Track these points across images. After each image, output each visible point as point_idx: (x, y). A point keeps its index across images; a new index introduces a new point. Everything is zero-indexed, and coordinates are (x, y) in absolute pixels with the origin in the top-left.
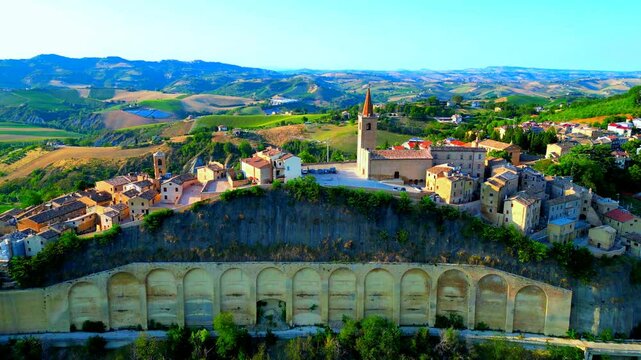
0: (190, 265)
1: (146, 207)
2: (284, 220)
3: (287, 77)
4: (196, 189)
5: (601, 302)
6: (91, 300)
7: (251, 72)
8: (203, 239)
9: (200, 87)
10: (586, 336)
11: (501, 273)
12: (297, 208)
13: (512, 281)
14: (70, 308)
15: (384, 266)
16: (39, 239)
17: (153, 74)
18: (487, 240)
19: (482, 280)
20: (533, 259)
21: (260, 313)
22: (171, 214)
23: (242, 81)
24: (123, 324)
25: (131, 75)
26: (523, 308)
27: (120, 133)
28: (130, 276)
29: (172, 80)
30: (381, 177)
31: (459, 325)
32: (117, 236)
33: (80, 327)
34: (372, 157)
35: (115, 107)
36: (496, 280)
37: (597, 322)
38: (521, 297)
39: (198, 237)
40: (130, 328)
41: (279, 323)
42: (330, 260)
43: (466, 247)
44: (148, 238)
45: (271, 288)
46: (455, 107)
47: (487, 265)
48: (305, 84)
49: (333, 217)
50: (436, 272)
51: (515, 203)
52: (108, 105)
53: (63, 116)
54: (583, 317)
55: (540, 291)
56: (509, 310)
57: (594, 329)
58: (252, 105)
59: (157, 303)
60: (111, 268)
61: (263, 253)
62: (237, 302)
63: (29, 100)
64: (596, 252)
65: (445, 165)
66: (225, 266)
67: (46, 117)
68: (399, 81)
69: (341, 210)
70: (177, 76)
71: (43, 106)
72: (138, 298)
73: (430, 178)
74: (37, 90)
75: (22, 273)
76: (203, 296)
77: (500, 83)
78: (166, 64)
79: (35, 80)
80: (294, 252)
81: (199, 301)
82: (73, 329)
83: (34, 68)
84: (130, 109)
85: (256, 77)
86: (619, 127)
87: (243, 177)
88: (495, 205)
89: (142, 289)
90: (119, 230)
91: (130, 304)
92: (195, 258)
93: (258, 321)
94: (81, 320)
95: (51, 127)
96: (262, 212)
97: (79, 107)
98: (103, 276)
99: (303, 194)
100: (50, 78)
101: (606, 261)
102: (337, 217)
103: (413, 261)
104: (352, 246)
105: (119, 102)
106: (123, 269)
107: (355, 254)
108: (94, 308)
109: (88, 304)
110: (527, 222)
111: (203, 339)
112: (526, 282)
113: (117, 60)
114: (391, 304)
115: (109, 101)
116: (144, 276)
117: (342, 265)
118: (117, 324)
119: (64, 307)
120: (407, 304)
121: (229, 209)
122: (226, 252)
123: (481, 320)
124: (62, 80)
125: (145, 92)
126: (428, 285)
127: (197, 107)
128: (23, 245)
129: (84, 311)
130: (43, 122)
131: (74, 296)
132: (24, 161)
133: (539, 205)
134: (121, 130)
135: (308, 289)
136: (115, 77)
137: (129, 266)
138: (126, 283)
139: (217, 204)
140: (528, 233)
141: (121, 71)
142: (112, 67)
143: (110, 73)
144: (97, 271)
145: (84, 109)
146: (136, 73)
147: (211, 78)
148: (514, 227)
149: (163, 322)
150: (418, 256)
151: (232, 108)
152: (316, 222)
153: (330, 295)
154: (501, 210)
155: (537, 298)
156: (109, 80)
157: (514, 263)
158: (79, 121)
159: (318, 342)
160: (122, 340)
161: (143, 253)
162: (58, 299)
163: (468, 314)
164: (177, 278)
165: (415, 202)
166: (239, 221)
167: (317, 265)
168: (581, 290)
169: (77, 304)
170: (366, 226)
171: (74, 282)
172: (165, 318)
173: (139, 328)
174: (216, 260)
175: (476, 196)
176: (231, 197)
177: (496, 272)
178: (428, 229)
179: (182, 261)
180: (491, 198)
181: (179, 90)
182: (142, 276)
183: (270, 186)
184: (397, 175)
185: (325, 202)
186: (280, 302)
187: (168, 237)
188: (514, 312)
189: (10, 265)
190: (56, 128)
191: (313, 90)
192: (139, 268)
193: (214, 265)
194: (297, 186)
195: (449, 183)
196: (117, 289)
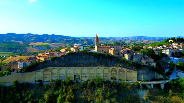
0: (61, 67)
1: (51, 56)
2: (80, 58)
3: (78, 39)
4: (61, 53)
5: (143, 74)
6: (40, 75)
7: (68, 37)
8: (63, 62)
9: (54, 41)
10: (141, 81)
11: (123, 68)
12: (82, 56)
13: (125, 70)
14: (35, 77)
15: (100, 67)
16: (29, 63)
17: (40, 38)
18: (120, 62)
19: (119, 70)
20: (129, 65)
21: (75, 78)
22: (56, 58)
23: (65, 40)
24: (46, 81)
25: (34, 39)
26: (128, 75)
27: (32, 53)
28: (48, 70)
29: (46, 40)
30: (99, 51)
31: (116, 79)
32: (45, 62)
33: (37, 81)
34: (98, 47)
35: (30, 47)
36: (122, 70)
37: (143, 78)
38: (128, 73)
39: (62, 62)
40: (47, 81)
41: (79, 80)
42: (89, 66)
43: (116, 63)
44: (52, 62)
45: (77, 72)
46: (122, 45)
47: (121, 67)
48: (83, 40)
49: (90, 58)
50: (111, 68)
51: (126, 54)
52: (28, 46)
53: (15, 49)
54: (140, 77)
55: (131, 72)
56: (125, 76)
57: (142, 79)
58: (69, 46)
59: (53, 76)
60: (44, 68)
61: (75, 65)
62: (70, 75)
63: (6, 45)
64: (142, 64)
65: (112, 48)
66: (68, 68)
67: (10, 50)
68: (109, 40)
69: (91, 56)
70: (47, 39)
71: (10, 47)
72: (49, 75)
73: (110, 51)
74: (8, 42)
75: (26, 69)
76: (63, 74)
77: (137, 40)
78: (44, 35)
79: (7, 40)
80: (82, 65)
81: (62, 75)
82: (36, 81)
83: (7, 37)
84: (35, 47)
85: (70, 39)
86: (159, 47)
87: (71, 51)
88: (122, 55)
89: (50, 73)
90: (46, 61)
91: (48, 76)
92: (61, 66)
93: (74, 79)
94: (37, 79)
95: (12, 52)
96: (75, 57)
97: (20, 47)
98: (42, 70)
99: (84, 53)
100: (11, 39)
101: (144, 66)
102: (91, 57)
103: (106, 66)
104: (94, 63)
105: (31, 45)
106: (47, 68)
107: (94, 65)
108: (40, 77)
109: (39, 76)
110: (128, 59)
111: (63, 82)
112: (128, 70)
113: (30, 34)
114: (101, 76)
115: (28, 45)
116: (51, 70)
117: (91, 67)
118: (45, 80)
119: (34, 76)
120: (105, 75)
121: (69, 56)
122: (68, 65)
123: (120, 79)
124: (14, 40)
125: (39, 43)
126: (109, 71)
127: (53, 46)
128: (26, 64)
129: (38, 77)
130: (10, 51)
131: (36, 74)
132: (7, 60)
133: (131, 55)
134: (32, 52)
135: (85, 72)
136: (30, 39)
137: (48, 68)
138: (47, 72)
139: (66, 55)
140: (129, 60)
141: (31, 37)
142: (29, 36)
143: (28, 38)
144: (41, 69)
145: (21, 47)
146: (36, 38)
147: (57, 39)
148: (126, 59)
149: (54, 80)
150: (107, 65)
151: (63, 47)
152: (86, 59)
153: (89, 74)
154: (123, 56)
155: (131, 73)
156: (28, 40)
157: (126, 66)
158: (20, 51)
159: (87, 82)
160: (46, 83)
161: (51, 65)
162: (33, 75)
163: (117, 77)
164: (57, 70)
165: (106, 55)
166: (71, 58)
167: (86, 67)
168: (139, 71)
169: (37, 76)
170: (96, 60)
171: (36, 71)
172: (55, 79)
173: (49, 81)
174: (66, 66)
175: (119, 54)
176: (69, 54)
177: (122, 68)
178: (109, 60)
179: (59, 67)
180: (121, 54)
181: (48, 42)
182: (50, 70)
183: (77, 52)
184: (103, 51)
185: (88, 55)
186: (79, 75)
187: (56, 62)
188: (126, 76)
189: (23, 67)
190: (13, 52)
191: (85, 42)
192: (50, 68)
193: (65, 67)
194: (82, 52)
195: (113, 51)
196: (45, 73)
